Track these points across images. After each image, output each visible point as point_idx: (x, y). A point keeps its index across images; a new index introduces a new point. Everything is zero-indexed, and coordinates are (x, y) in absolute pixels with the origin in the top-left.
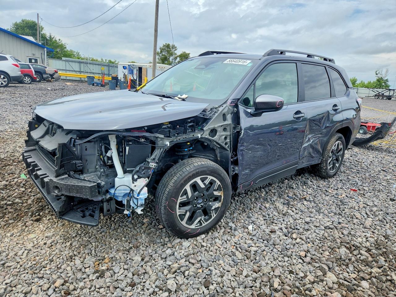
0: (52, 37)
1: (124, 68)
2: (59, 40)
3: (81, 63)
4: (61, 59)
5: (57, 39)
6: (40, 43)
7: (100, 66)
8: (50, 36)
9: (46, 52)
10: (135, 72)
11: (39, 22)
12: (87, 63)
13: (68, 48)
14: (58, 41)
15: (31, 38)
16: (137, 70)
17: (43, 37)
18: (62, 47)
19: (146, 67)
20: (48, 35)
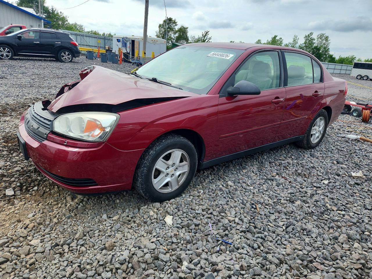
0: (54, 10)
1: (118, 41)
2: (61, 12)
3: (78, 35)
5: (59, 12)
7: (96, 39)
8: (53, 9)
9: (43, 24)
10: (129, 45)
12: (84, 36)
14: (59, 13)
16: (130, 43)
17: (46, 10)
18: (64, 19)
19: (138, 40)
20: (50, 8)
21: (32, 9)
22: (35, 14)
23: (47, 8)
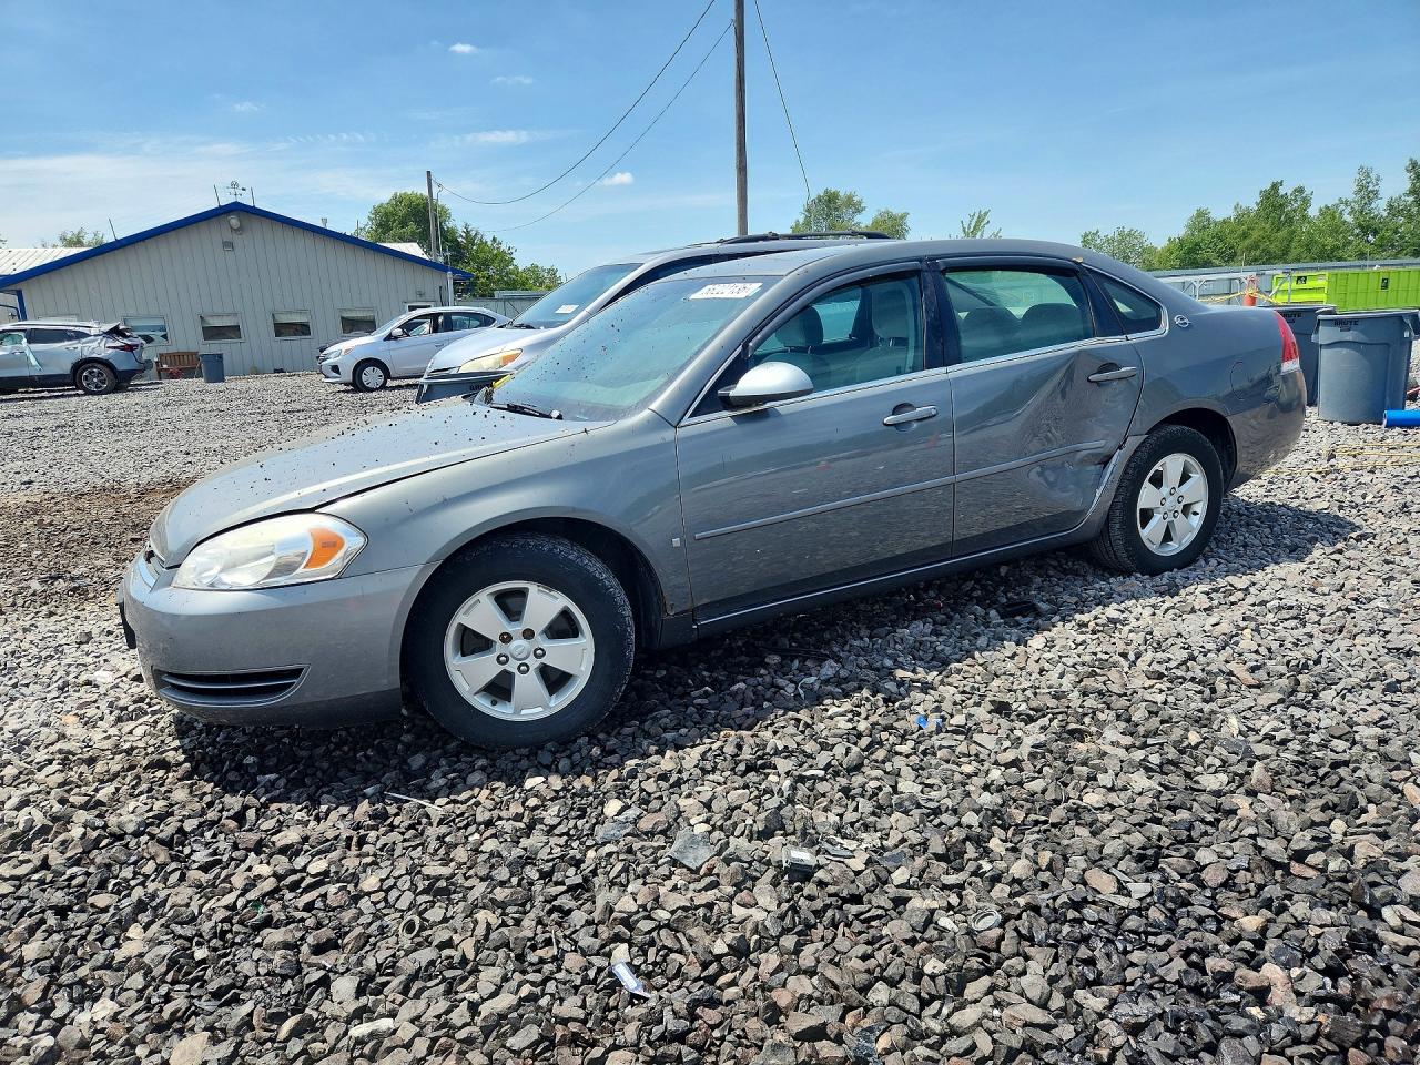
0: (473, 233)
2: (494, 239)
4: (492, 296)
5: (488, 239)
6: (441, 260)
8: (468, 232)
9: (450, 282)
11: (434, 196)
13: (522, 262)
14: (489, 243)
15: (413, 249)
17: (448, 238)
18: (503, 259)
20: (461, 230)
21: (415, 245)
22: (425, 257)
23: (453, 231)
